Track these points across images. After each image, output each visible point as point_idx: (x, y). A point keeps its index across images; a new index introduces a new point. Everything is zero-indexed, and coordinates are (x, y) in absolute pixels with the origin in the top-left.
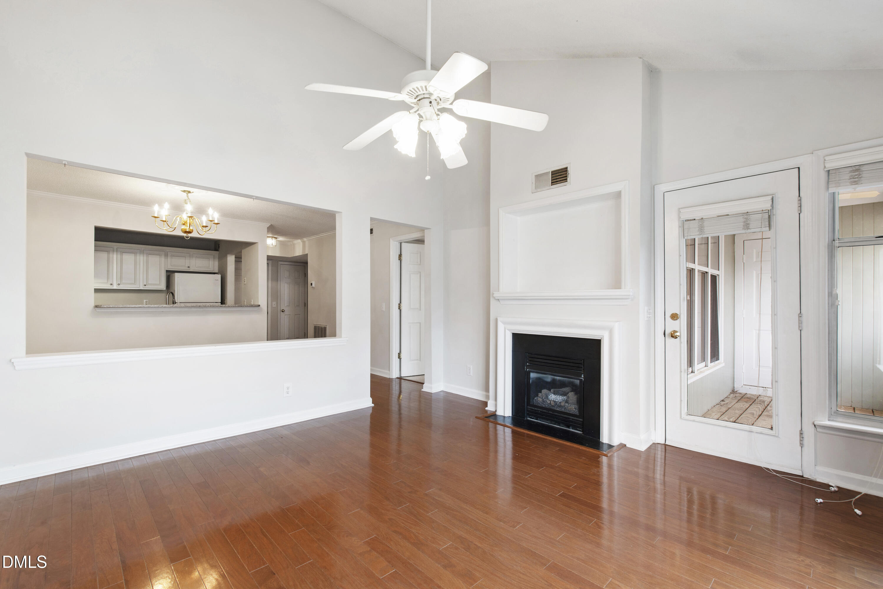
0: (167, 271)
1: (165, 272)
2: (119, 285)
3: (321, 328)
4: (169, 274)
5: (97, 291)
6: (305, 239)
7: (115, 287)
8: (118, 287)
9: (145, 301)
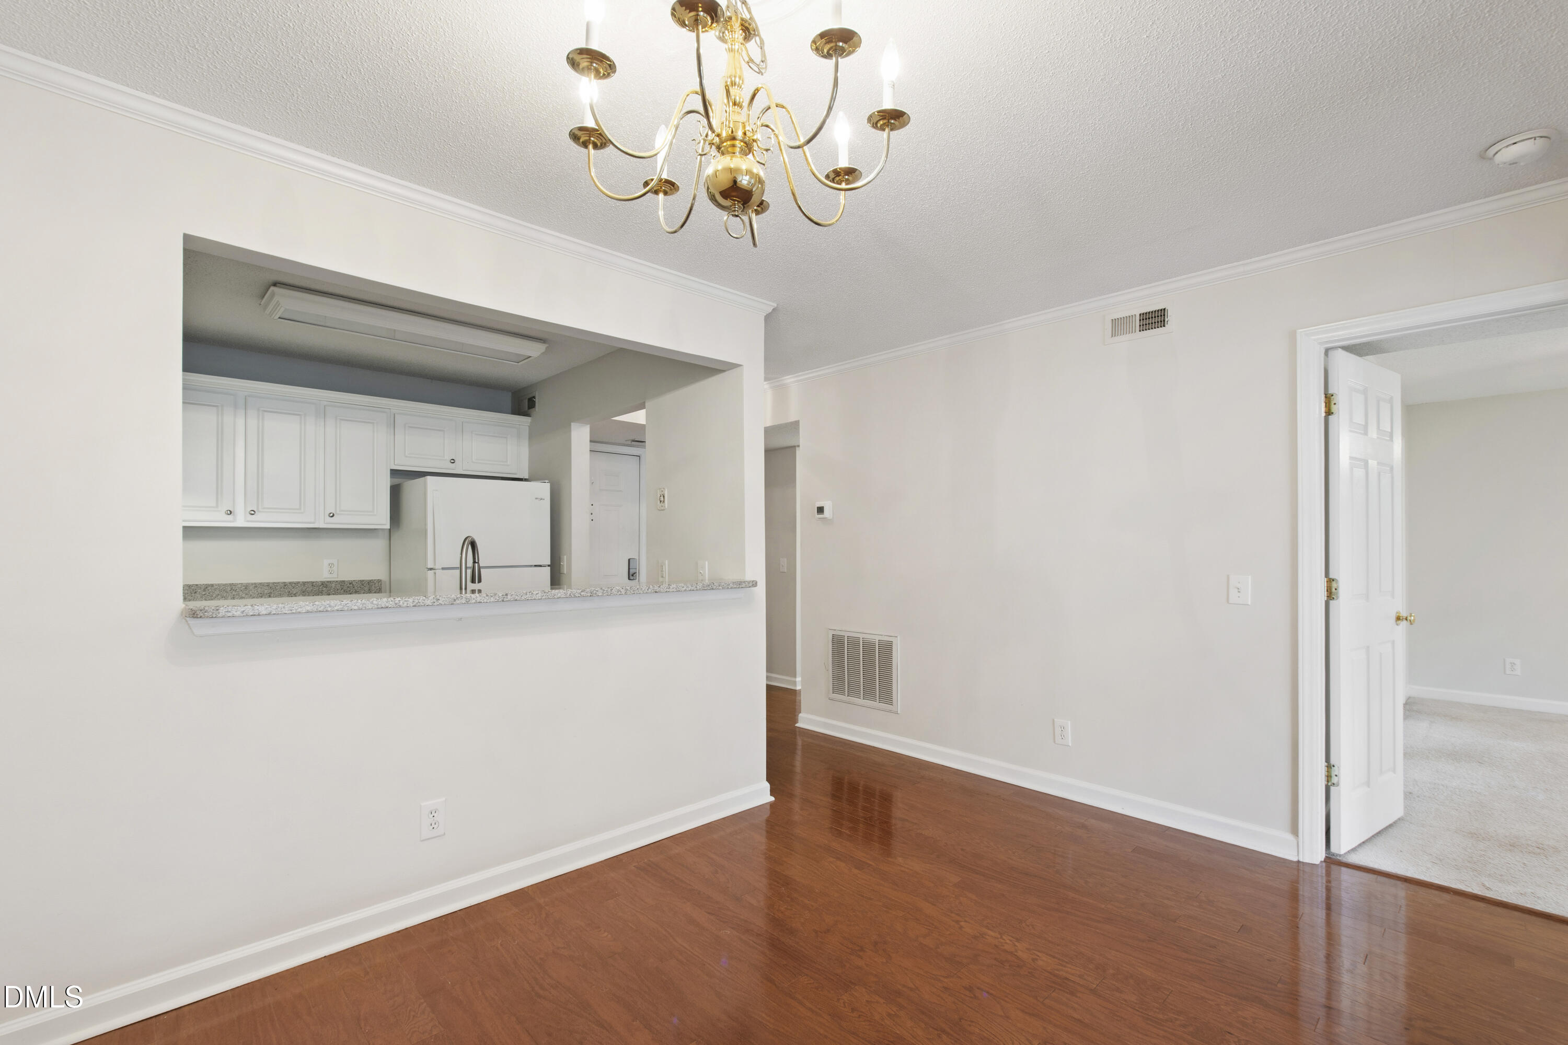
0: (394, 473)
1: (389, 474)
2: (253, 513)
3: (869, 647)
4: (397, 481)
5: (190, 532)
6: (789, 380)
7: (241, 521)
8: (248, 521)
9: (326, 562)
